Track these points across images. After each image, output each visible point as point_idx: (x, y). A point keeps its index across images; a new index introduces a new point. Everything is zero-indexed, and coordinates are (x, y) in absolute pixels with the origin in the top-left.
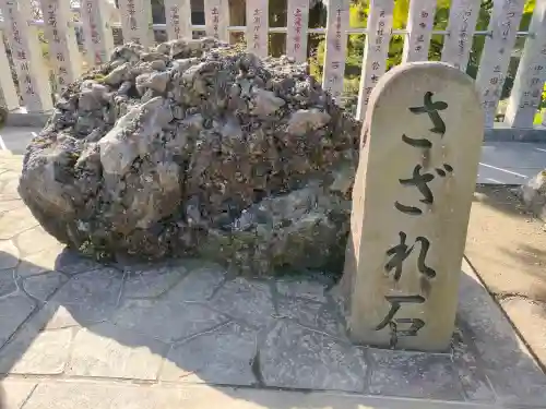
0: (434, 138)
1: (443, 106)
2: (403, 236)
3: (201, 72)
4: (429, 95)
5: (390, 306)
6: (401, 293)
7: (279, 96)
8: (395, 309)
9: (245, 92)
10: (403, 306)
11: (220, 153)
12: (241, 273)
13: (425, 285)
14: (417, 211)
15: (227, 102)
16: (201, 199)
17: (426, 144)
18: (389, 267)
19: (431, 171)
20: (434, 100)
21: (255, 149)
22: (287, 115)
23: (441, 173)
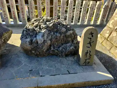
0: (92, 38)
1: (93, 33)
2: (87, 51)
3: (53, 25)
4: (91, 32)
5: (85, 60)
6: (87, 58)
7: (65, 29)
8: (86, 61)
9: (60, 28)
10: (87, 60)
11: (57, 38)
12: (60, 57)
13: (90, 57)
14: (89, 47)
15: (57, 30)
16: (53, 46)
17: (91, 38)
18: (85, 55)
19: (91, 42)
20: (92, 33)
21: (62, 37)
22: (67, 32)
23: (92, 42)
